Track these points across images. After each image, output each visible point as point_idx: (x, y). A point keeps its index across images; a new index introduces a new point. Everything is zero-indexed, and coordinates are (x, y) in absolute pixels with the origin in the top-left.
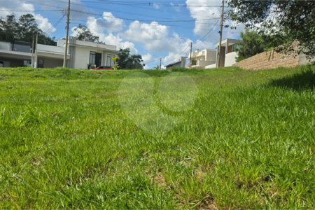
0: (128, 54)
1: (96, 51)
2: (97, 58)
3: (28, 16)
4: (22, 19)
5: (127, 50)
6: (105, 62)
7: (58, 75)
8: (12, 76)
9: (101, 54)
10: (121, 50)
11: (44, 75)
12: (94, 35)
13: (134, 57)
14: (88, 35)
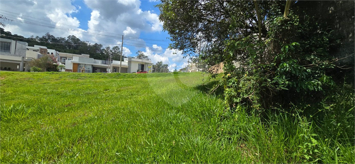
0: (162, 64)
1: (141, 63)
2: (142, 67)
3: (117, 47)
4: (114, 48)
5: (161, 62)
6: (146, 69)
7: (114, 76)
8: (90, 77)
9: (144, 65)
10: (158, 62)
11: (107, 76)
12: (145, 55)
13: (165, 65)
14: (142, 56)
